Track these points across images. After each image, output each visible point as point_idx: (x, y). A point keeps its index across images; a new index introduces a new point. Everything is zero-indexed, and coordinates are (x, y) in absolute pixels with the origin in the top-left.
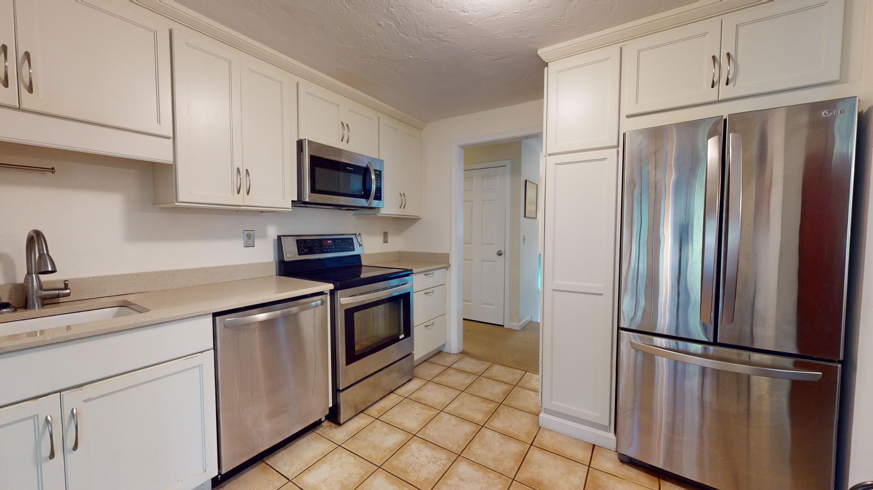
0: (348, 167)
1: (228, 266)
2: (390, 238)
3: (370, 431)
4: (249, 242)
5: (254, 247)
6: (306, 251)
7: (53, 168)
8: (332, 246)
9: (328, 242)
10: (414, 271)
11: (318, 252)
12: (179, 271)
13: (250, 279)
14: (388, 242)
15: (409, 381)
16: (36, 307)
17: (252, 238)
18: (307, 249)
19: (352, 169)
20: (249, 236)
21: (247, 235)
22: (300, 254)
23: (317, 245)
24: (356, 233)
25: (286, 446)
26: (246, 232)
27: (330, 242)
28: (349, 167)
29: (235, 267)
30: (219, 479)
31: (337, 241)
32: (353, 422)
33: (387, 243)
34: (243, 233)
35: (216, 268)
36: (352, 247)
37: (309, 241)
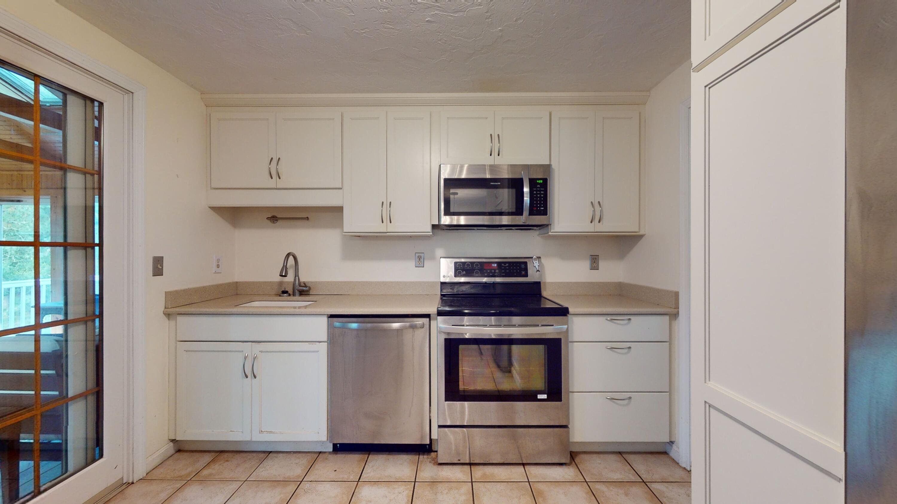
0: (492, 183)
1: (401, 282)
2: (602, 264)
3: (451, 489)
4: (419, 263)
5: (424, 267)
6: (463, 273)
7: (307, 217)
8: (495, 270)
9: (492, 266)
10: (571, 310)
11: (477, 275)
12: (367, 282)
13: (417, 295)
14: (600, 268)
15: (561, 464)
16: (297, 295)
17: (422, 260)
18: (464, 272)
19: (500, 183)
20: (420, 257)
21: (418, 257)
22: (455, 276)
23: (477, 268)
24: (533, 256)
25: (391, 453)
26: (417, 255)
27: (496, 265)
28: (495, 182)
29: (405, 283)
30: (338, 447)
31: (503, 265)
32: (451, 469)
33: (598, 269)
34: (415, 255)
35: (392, 283)
36: (523, 273)
37: (468, 264)
